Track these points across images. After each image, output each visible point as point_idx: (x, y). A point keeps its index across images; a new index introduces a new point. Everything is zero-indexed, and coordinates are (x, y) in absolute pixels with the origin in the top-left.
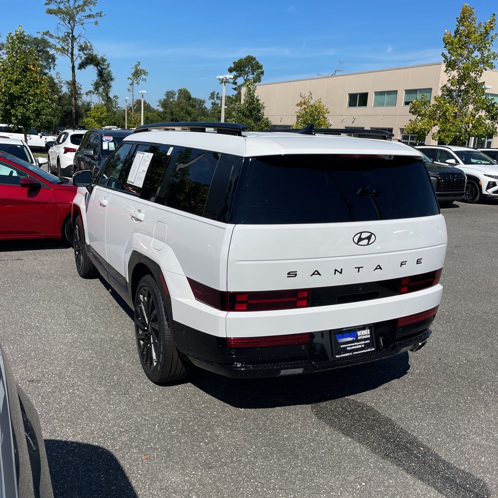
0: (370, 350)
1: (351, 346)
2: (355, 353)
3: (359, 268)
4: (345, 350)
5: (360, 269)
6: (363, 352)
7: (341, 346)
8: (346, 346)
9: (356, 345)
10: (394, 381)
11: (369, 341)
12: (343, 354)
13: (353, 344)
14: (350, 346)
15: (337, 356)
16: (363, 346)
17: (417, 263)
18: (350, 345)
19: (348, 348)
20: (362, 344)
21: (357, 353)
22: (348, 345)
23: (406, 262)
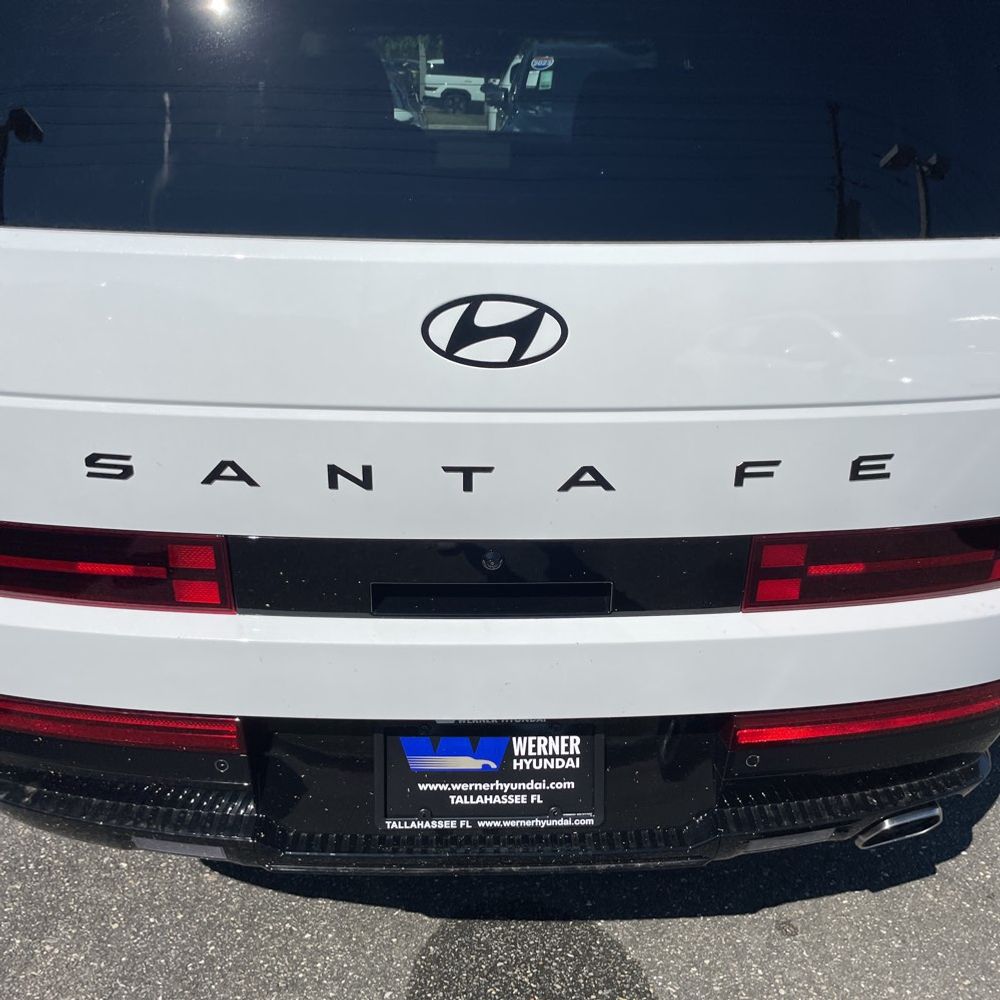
0: (568, 823)
1: (475, 793)
2: (489, 824)
3: (468, 473)
4: (439, 805)
5: (476, 476)
6: (529, 823)
7: (422, 787)
8: (444, 787)
9: (500, 793)
10: (844, 899)
11: (571, 785)
12: (424, 818)
13: (486, 787)
14: (468, 793)
15: (393, 825)
16: (536, 799)
17: (854, 476)
18: (465, 787)
19: (454, 800)
20: (529, 793)
21: (497, 824)
22: (456, 787)
23: (776, 463)
